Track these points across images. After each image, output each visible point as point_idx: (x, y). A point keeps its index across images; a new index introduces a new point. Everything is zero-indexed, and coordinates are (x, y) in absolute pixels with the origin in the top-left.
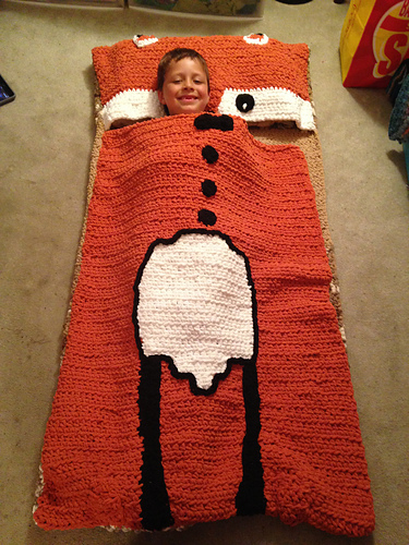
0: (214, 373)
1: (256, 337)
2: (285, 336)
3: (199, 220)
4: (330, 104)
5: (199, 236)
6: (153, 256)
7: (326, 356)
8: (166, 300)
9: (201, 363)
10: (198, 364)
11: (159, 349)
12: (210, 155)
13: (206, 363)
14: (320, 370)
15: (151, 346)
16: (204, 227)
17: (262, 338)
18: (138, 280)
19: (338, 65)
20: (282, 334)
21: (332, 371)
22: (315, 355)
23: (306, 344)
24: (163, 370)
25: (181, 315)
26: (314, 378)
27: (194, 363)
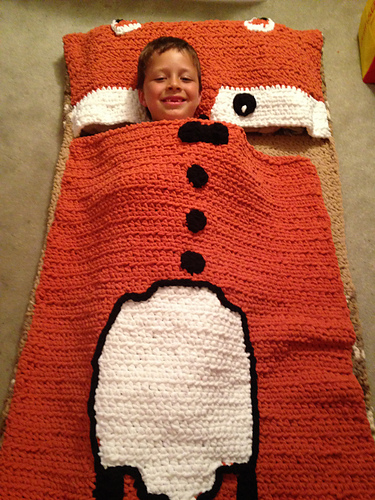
0: (197, 492)
1: (256, 428)
2: (295, 424)
3: (182, 267)
4: (347, 104)
5: (183, 290)
6: (121, 317)
7: (349, 456)
8: (135, 382)
9: (179, 478)
10: (175, 480)
11: (123, 458)
12: (197, 177)
13: (187, 478)
14: (342, 479)
15: (113, 453)
16: (188, 276)
17: (264, 427)
18: (99, 351)
19: (356, 56)
20: (291, 421)
21: (357, 479)
22: (334, 456)
23: (323, 438)
24: (126, 490)
25: (153, 406)
26: (334, 491)
27: (169, 479)
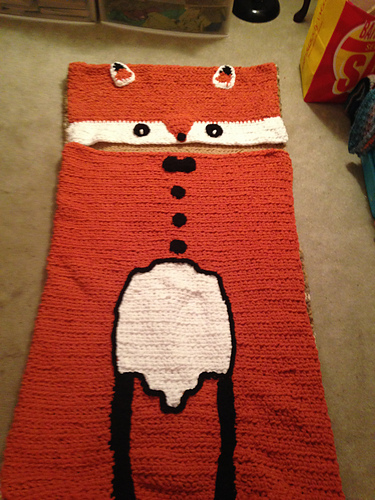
0: (184, 390)
1: (234, 351)
2: (264, 349)
3: (171, 250)
5: (171, 265)
6: (132, 283)
7: (301, 372)
8: (142, 323)
9: (172, 381)
10: (169, 383)
11: (133, 367)
12: (178, 192)
13: (177, 381)
14: (294, 386)
15: (126, 363)
16: (175, 256)
17: (239, 351)
18: (119, 302)
19: (299, 82)
20: (262, 347)
21: (306, 387)
22: (291, 371)
23: (283, 358)
24: (136, 386)
25: (155, 336)
26: (289, 393)
27: (165, 382)
